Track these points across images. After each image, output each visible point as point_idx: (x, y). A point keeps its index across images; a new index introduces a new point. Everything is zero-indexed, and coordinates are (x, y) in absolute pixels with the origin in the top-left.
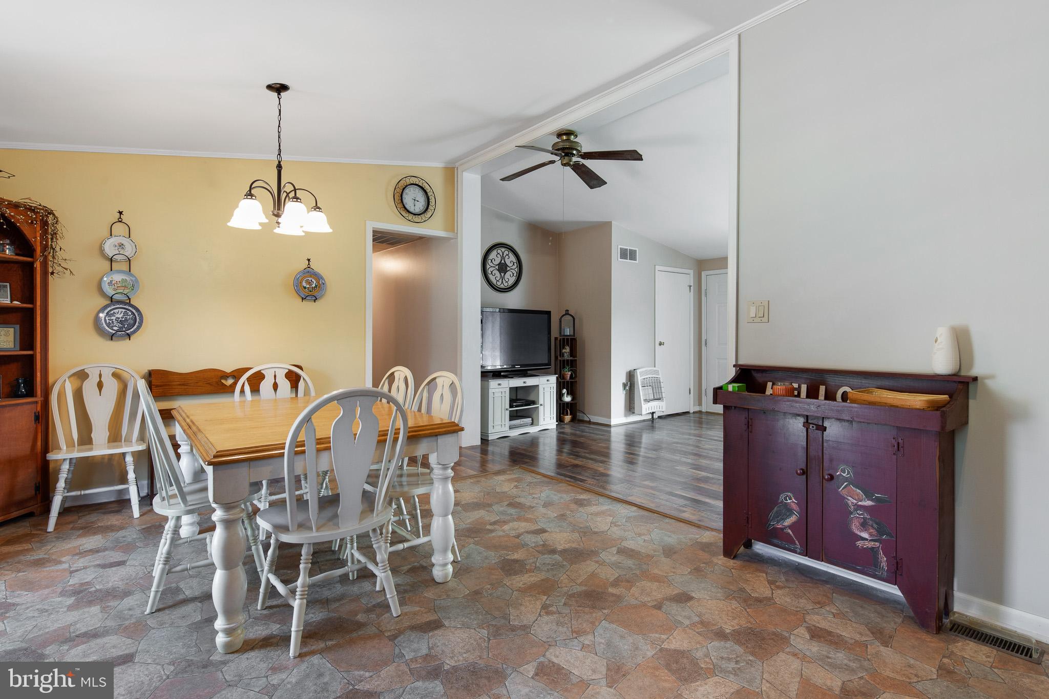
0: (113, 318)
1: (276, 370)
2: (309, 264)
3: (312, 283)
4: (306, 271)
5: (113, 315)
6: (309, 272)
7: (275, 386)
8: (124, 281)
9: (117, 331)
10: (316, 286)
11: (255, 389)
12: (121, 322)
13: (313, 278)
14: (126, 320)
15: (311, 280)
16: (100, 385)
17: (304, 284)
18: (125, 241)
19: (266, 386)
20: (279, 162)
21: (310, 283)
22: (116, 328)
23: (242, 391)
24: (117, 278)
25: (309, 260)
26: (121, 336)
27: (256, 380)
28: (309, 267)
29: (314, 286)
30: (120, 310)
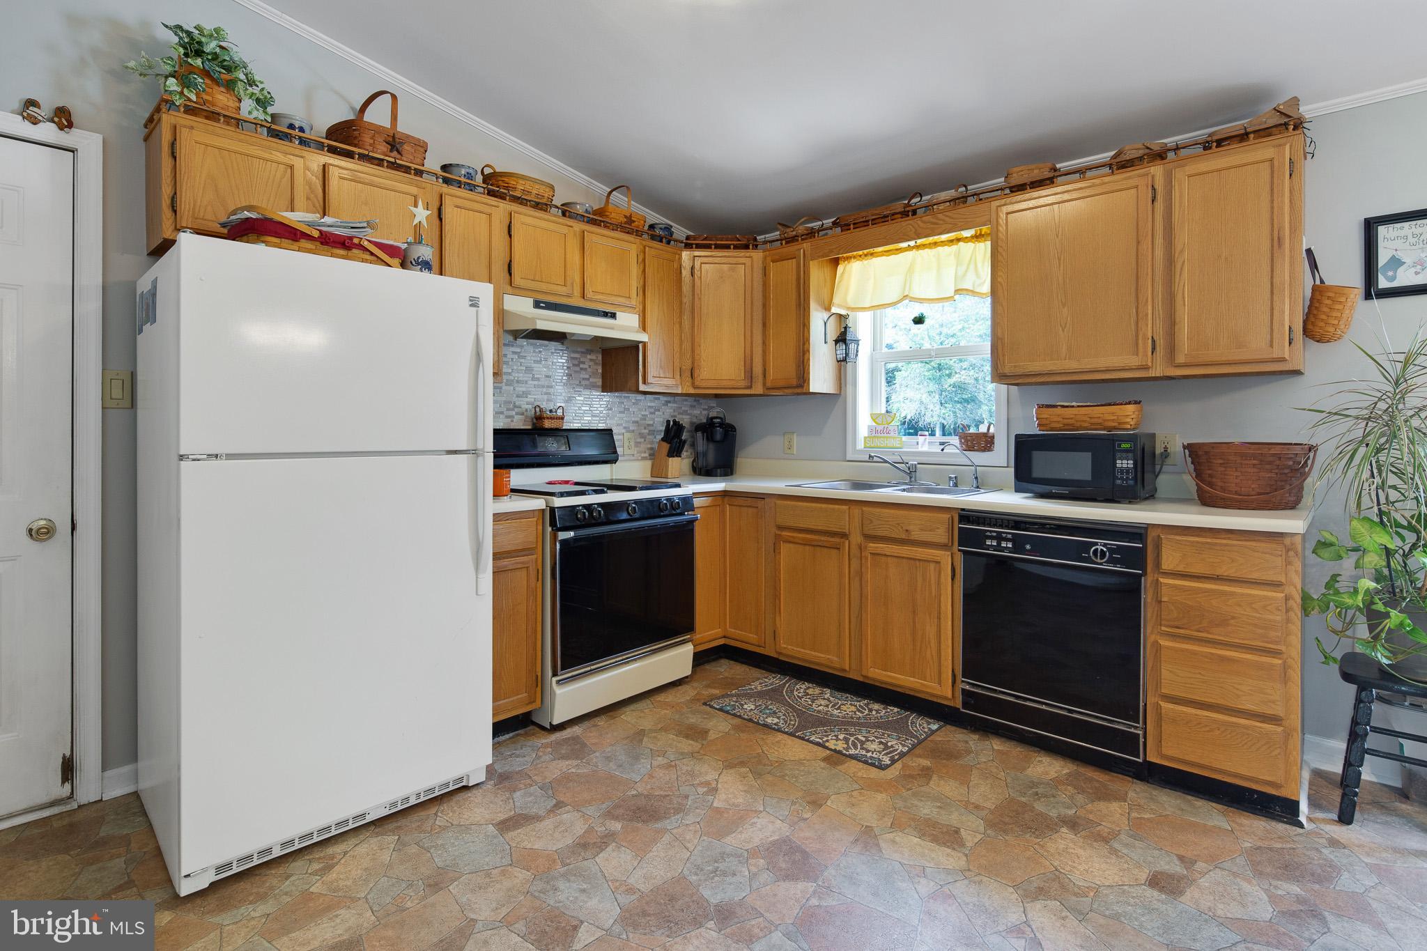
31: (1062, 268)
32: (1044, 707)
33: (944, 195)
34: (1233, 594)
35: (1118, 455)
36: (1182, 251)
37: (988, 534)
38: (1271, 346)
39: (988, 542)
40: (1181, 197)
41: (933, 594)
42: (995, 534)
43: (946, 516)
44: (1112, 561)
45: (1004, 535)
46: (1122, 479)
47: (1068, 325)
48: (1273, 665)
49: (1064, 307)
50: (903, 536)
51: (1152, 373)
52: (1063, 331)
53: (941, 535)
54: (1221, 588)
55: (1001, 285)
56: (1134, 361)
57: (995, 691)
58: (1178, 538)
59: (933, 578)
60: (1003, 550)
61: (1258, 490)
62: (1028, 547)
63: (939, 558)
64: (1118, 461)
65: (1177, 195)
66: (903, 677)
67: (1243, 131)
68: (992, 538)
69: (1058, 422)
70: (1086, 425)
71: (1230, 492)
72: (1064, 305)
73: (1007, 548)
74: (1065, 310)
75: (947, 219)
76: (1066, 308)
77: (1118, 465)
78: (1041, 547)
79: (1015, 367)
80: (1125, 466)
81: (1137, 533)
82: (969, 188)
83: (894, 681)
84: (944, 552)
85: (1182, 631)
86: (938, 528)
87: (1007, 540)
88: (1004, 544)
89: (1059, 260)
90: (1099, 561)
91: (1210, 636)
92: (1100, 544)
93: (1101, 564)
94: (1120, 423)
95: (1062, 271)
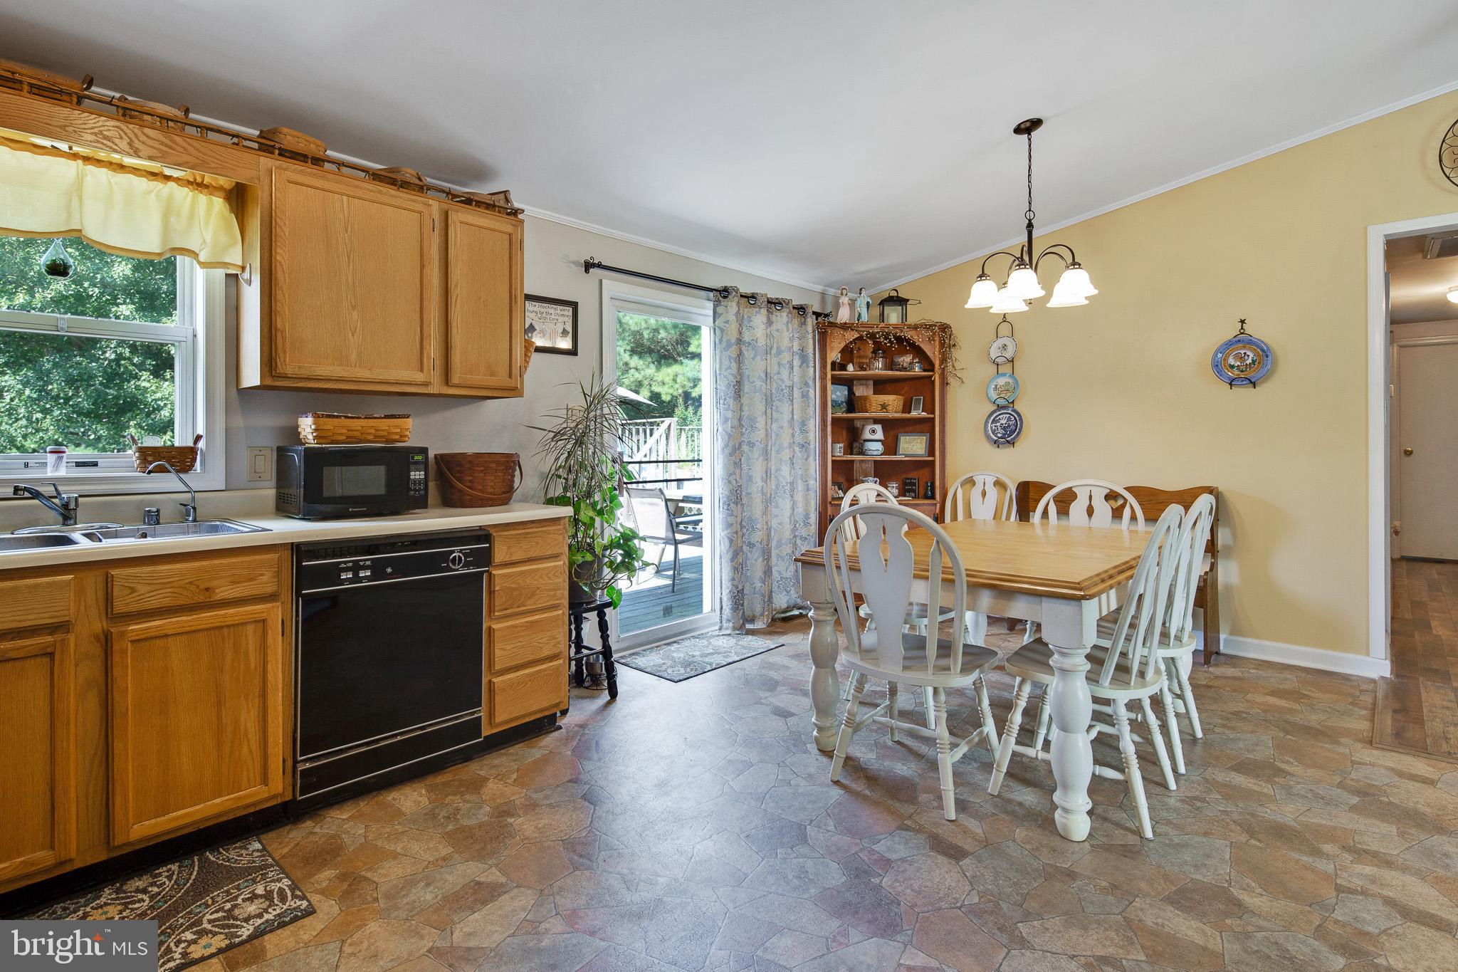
0: (998, 424)
1: (1093, 489)
2: (1242, 329)
3: (1246, 357)
4: (1236, 339)
5: (998, 421)
6: (1242, 340)
7: (1090, 511)
8: (1007, 384)
9: (999, 438)
10: (1254, 362)
11: (1063, 511)
12: (1004, 429)
13: (1250, 349)
14: (1009, 426)
15: (1245, 353)
16: (984, 494)
17: (1231, 361)
18: (1008, 342)
19: (1078, 508)
20: (1030, 220)
21: (1241, 358)
22: (1000, 435)
23: (1045, 513)
24: (1002, 381)
25: (1243, 322)
26: (1003, 443)
27: (1065, 500)
28: (1242, 333)
29: (1249, 361)
30: (1005, 415)
31: (351, 267)
32: (399, 738)
33: (162, 108)
34: (538, 570)
35: (412, 467)
36: (456, 286)
37: (343, 566)
38: (510, 377)
39: (343, 576)
40: (456, 236)
41: (253, 666)
42: (351, 564)
43: (273, 556)
44: (467, 565)
45: (362, 563)
46: (415, 490)
47: (358, 329)
48: (558, 615)
49: (354, 310)
50: (201, 598)
51: (431, 390)
52: (353, 335)
53: (266, 583)
54: (533, 567)
55: (282, 265)
56: (420, 377)
57: (341, 751)
58: (505, 533)
59: (251, 648)
60: (360, 580)
61: (503, 490)
62: (389, 570)
63: (264, 615)
64: (412, 473)
65: (453, 235)
66: (202, 806)
67: (492, 203)
68: (346, 570)
69: (342, 434)
70: (371, 437)
71: (488, 493)
72: (354, 308)
73: (365, 577)
74: (355, 314)
75: (191, 149)
76: (356, 311)
77: (412, 477)
78: (402, 567)
79: (300, 367)
80: (417, 477)
81: (483, 535)
82: (191, 115)
83: (187, 820)
84: (271, 605)
85: (509, 611)
86: (262, 575)
87: (365, 568)
88: (362, 574)
89: (349, 257)
90: (457, 567)
91: (525, 608)
92: (456, 552)
93: (457, 570)
94: (401, 436)
95: (351, 270)
